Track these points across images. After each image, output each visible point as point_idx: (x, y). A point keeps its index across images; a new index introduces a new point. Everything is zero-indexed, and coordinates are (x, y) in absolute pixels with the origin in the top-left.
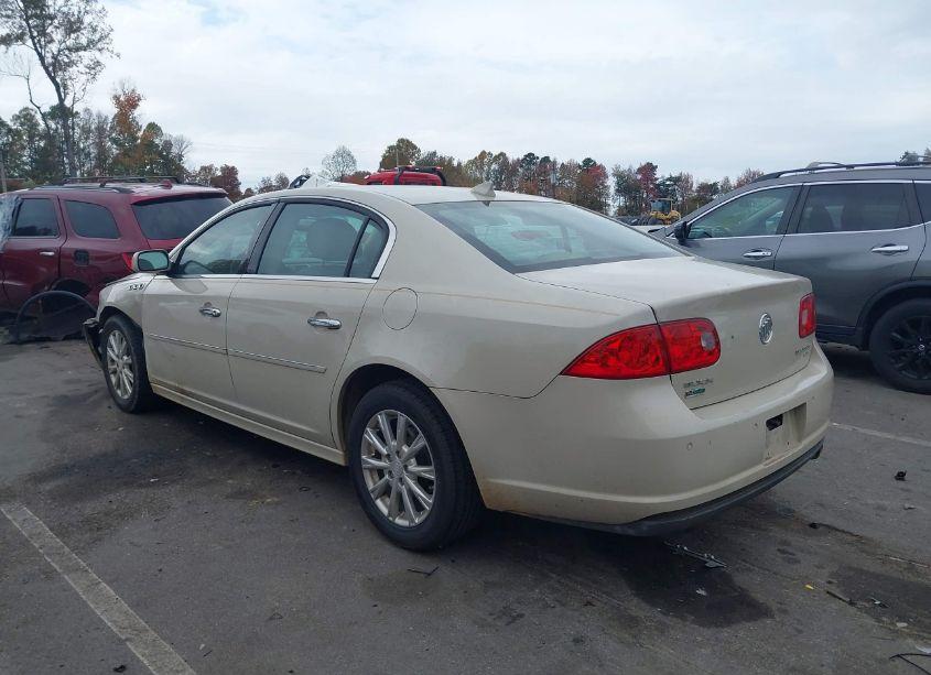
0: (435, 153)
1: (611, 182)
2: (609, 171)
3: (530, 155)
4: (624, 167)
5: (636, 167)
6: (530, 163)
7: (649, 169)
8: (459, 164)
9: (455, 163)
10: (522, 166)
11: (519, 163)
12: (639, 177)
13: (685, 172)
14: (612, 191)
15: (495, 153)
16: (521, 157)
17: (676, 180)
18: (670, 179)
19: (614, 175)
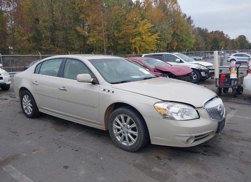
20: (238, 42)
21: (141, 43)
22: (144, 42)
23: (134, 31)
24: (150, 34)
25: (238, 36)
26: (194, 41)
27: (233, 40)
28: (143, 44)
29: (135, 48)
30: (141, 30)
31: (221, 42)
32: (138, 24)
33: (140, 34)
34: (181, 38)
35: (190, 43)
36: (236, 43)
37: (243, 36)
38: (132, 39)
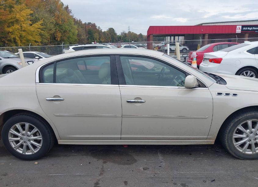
20: (109, 34)
21: (21, 32)
22: (24, 31)
23: (10, 16)
24: (31, 23)
25: (108, 29)
26: (76, 32)
27: (104, 32)
28: (24, 34)
29: (15, 39)
30: (18, 16)
31: (95, 33)
32: (13, 9)
33: (17, 21)
34: (64, 29)
35: (73, 34)
36: (108, 35)
37: (112, 28)
38: (8, 27)
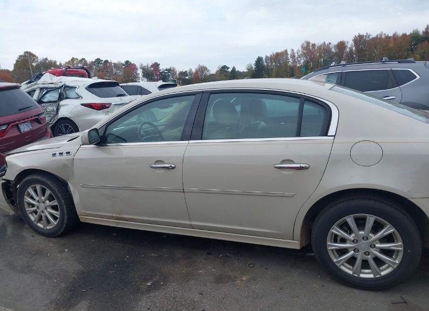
0: (46, 59)
1: (140, 72)
2: (138, 66)
3: (98, 59)
4: (145, 64)
5: (150, 65)
6: (99, 63)
7: (156, 65)
8: (60, 64)
9: (58, 64)
10: (94, 65)
11: (93, 63)
12: (152, 69)
13: (172, 66)
14: (141, 75)
15: (80, 58)
16: (94, 60)
17: (169, 70)
18: (166, 70)
19: (141, 68)
